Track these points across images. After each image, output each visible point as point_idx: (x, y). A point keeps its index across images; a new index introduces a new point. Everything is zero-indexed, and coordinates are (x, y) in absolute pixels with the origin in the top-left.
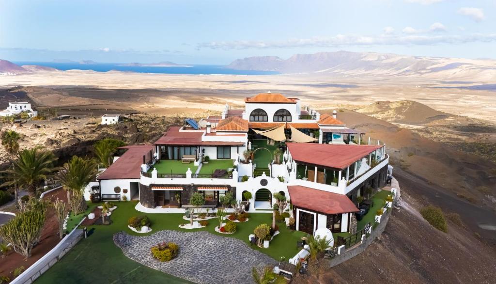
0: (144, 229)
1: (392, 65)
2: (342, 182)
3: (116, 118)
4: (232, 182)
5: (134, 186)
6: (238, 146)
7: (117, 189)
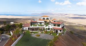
0: (33, 33)
1: (56, 15)
2: (61, 26)
3: (13, 22)
4: (44, 27)
5: (29, 28)
6: (43, 22)
7: (26, 29)
